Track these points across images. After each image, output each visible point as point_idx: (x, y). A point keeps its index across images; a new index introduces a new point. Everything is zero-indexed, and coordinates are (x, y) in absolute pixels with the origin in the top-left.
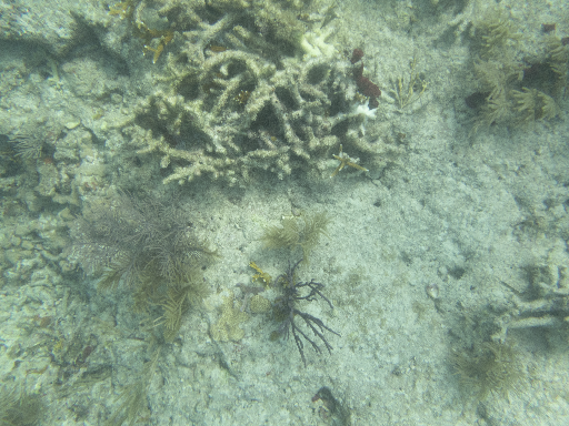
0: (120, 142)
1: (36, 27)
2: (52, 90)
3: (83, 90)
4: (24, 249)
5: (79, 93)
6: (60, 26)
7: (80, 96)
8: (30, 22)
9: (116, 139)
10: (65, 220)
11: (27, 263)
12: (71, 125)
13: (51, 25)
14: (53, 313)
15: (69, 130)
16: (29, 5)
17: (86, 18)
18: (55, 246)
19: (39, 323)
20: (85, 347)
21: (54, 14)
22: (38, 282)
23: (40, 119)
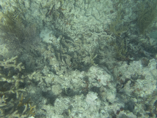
0: (44, 71)
1: (65, 100)
2: (67, 85)
3: (57, 86)
4: (77, 43)
5: (59, 85)
6: (58, 102)
7: (59, 84)
8: (66, 101)
9: (45, 72)
10: (64, 50)
11: (76, 39)
12: (62, 75)
13: (60, 101)
14: (67, 26)
15: (63, 74)
16: (66, 106)
17: (50, 106)
18: (69, 44)
19: (69, 23)
20: (52, 15)
21: (59, 105)
22: (73, 34)
23: (70, 76)
